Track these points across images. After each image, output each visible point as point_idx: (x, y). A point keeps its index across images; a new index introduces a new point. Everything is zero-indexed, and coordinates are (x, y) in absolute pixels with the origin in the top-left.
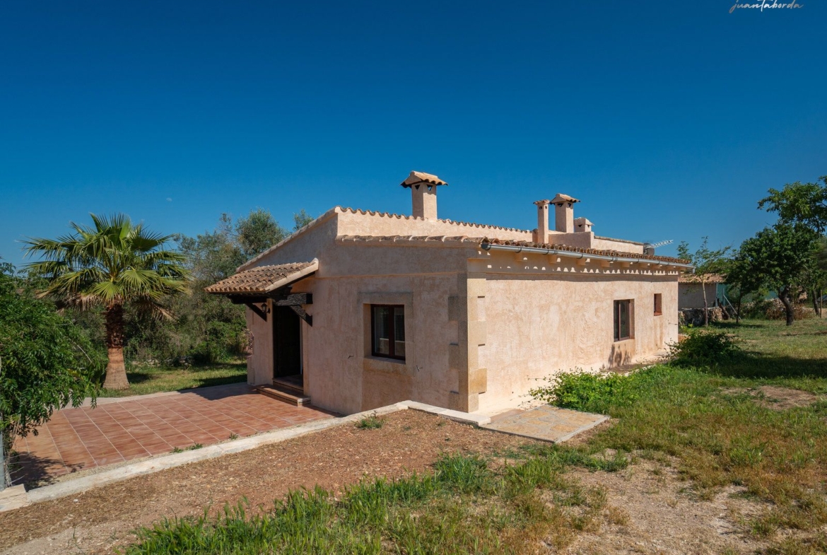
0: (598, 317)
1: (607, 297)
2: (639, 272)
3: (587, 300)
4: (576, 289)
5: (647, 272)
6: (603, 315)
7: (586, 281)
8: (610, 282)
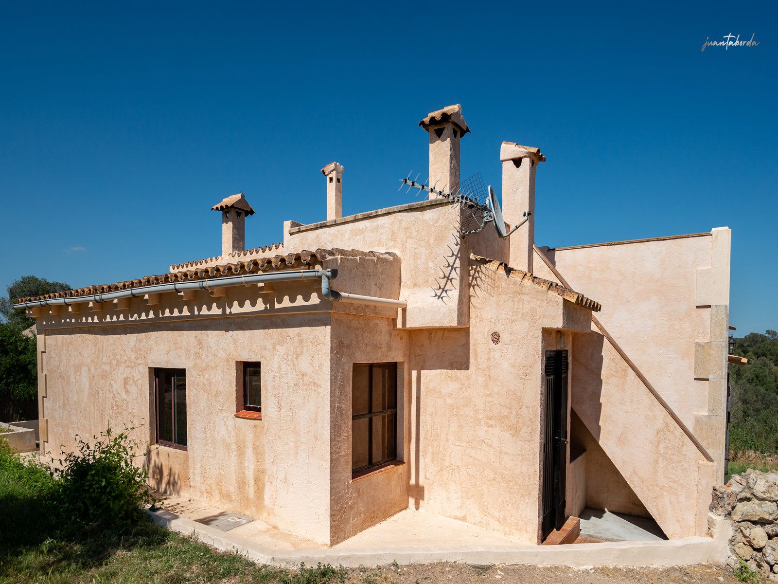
0: (127, 392)
1: (139, 361)
2: (191, 310)
3: (114, 362)
4: (103, 346)
5: (209, 309)
6: (134, 391)
7: (113, 334)
8: (143, 335)
